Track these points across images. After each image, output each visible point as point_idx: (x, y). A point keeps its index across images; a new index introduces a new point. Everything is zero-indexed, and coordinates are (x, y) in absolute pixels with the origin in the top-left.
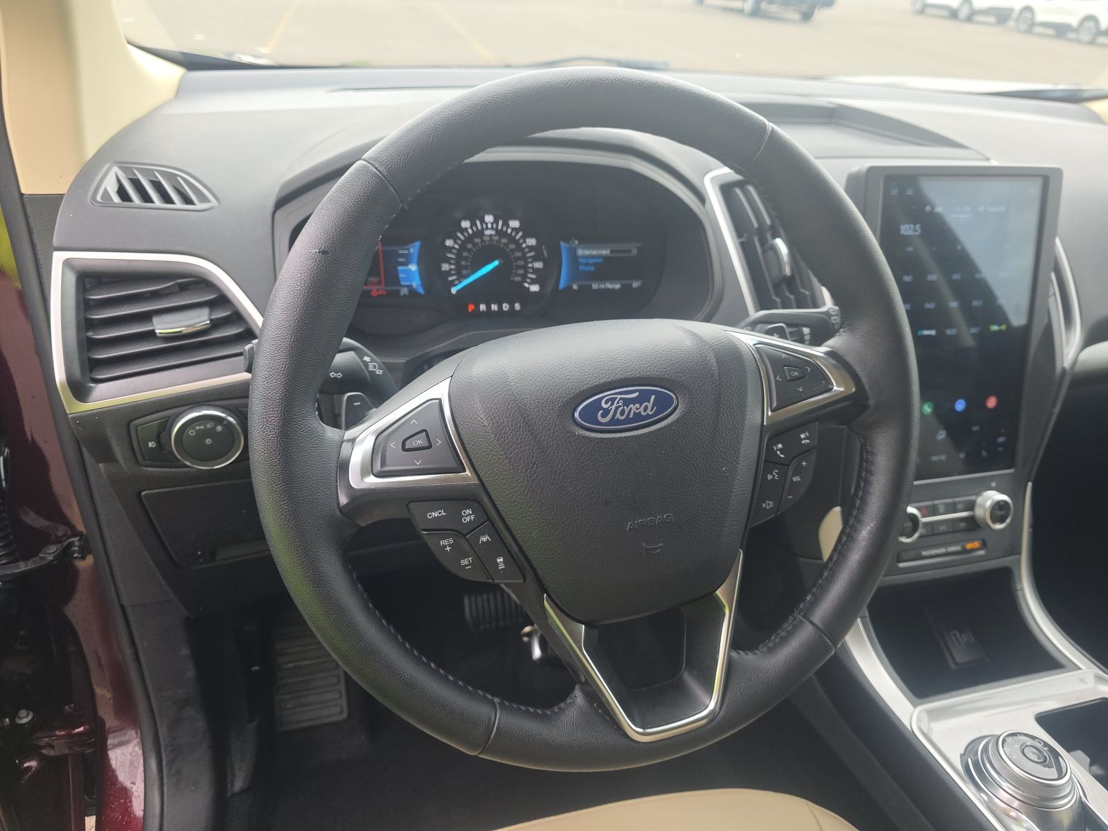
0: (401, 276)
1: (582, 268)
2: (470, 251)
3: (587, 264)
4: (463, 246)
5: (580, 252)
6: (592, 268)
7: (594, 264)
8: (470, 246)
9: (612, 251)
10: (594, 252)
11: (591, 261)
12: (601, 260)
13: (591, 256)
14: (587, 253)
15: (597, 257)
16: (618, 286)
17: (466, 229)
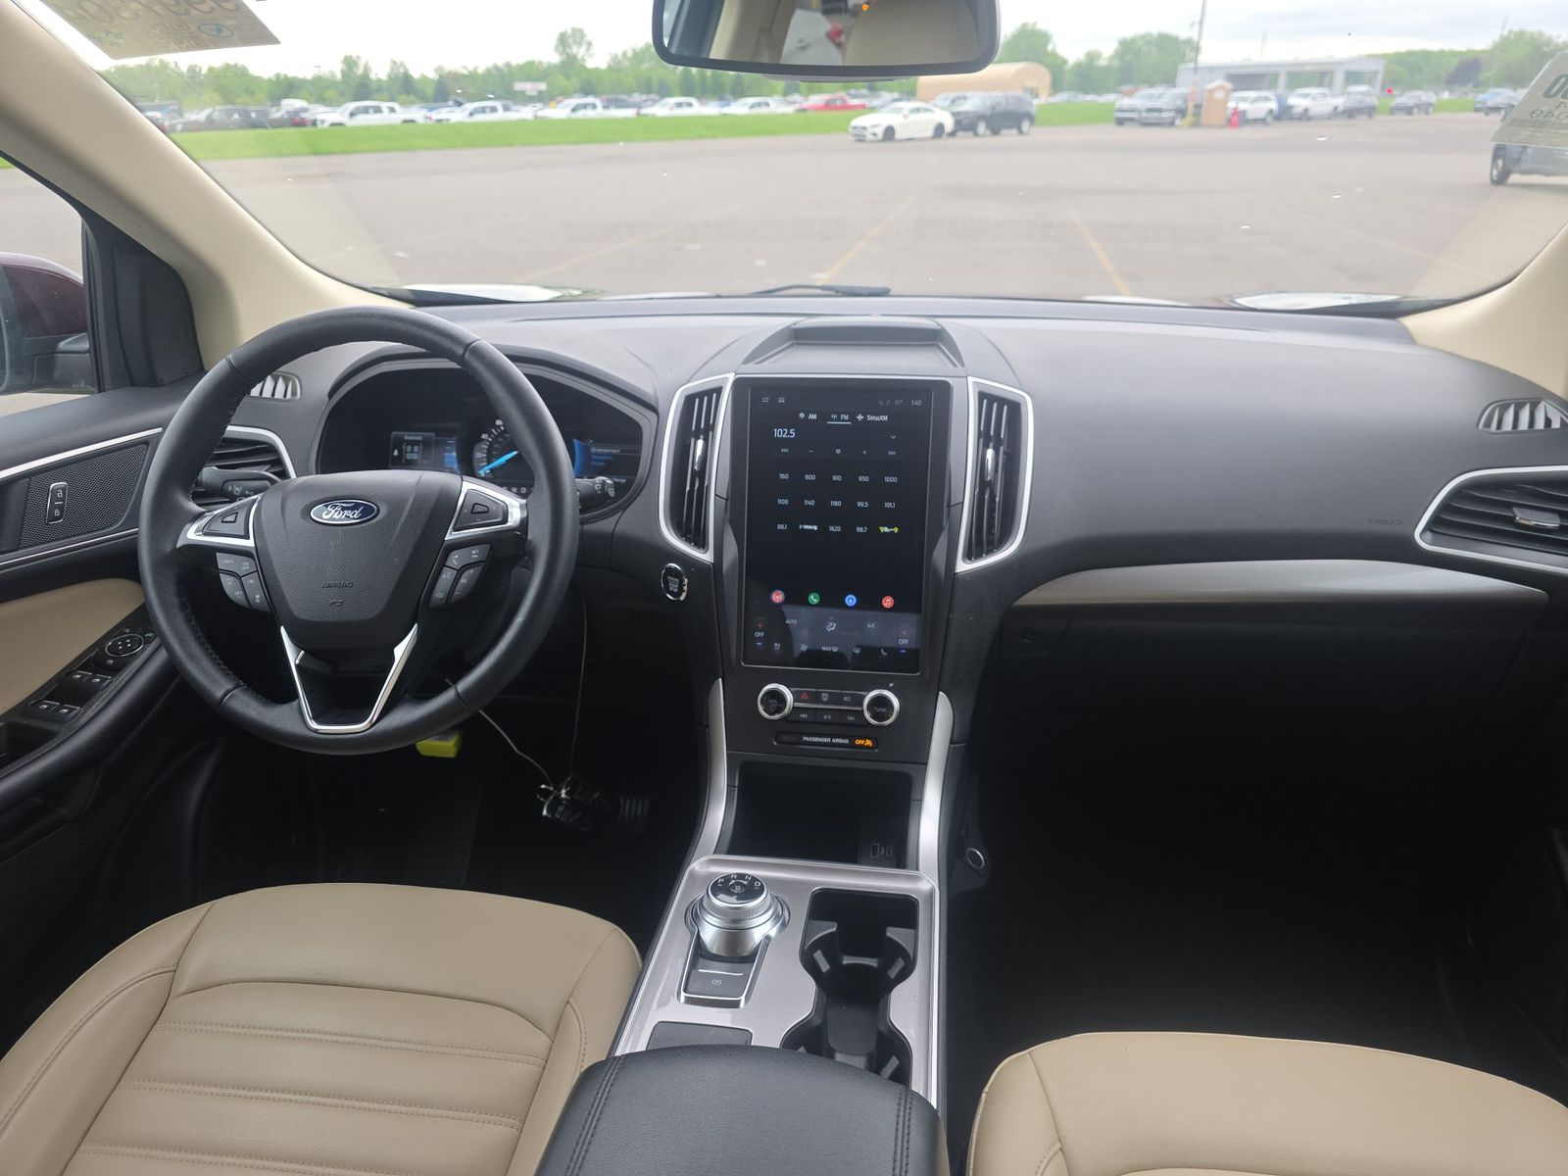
0: (447, 460)
1: (593, 463)
2: (500, 443)
3: (597, 461)
4: (495, 439)
5: (593, 450)
6: (603, 464)
7: (605, 461)
8: (501, 440)
9: (621, 451)
10: (606, 451)
11: (602, 458)
12: (611, 458)
13: (603, 454)
14: (599, 450)
15: (608, 454)
16: (624, 481)
17: (499, 426)
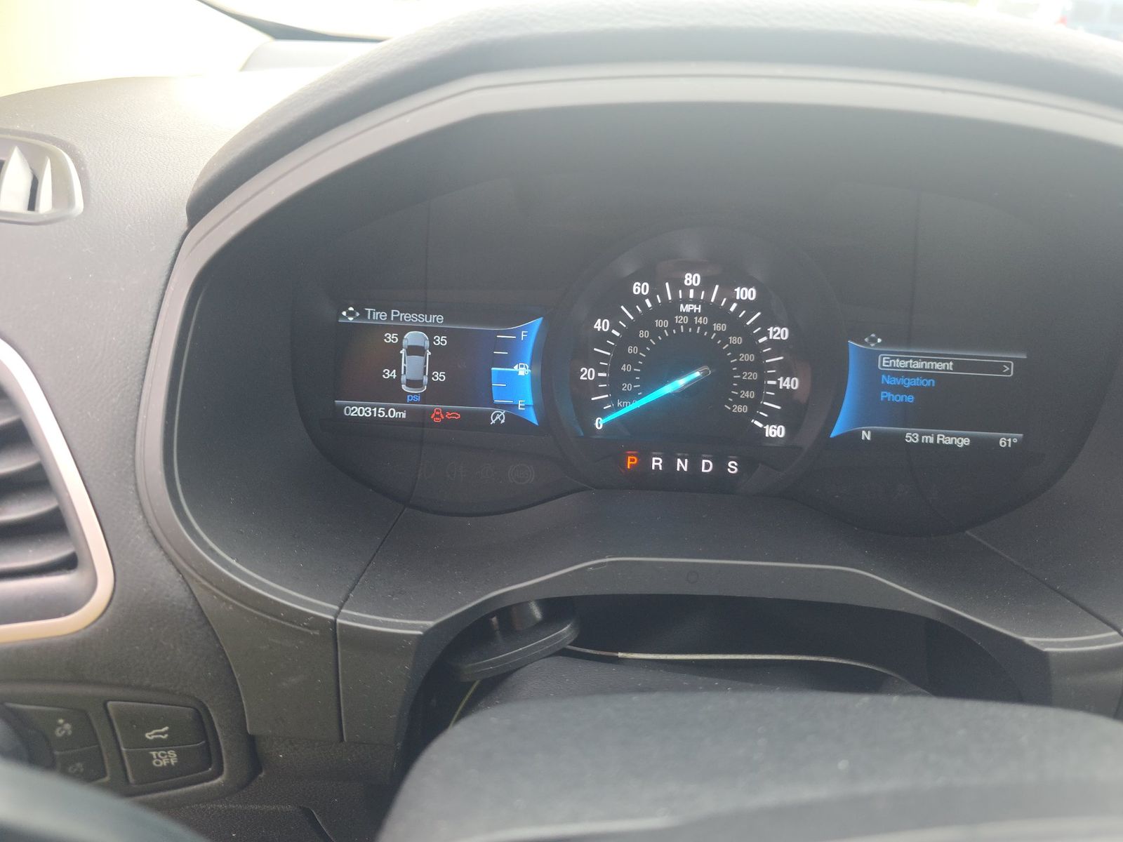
0: (497, 385)
1: (886, 395)
2: (643, 344)
3: (898, 389)
4: (630, 334)
5: (887, 362)
6: (910, 399)
7: (914, 390)
8: (644, 334)
9: (957, 366)
10: (917, 365)
11: (908, 383)
12: (930, 382)
13: (908, 374)
14: (900, 364)
15: (925, 375)
16: (964, 442)
17: (641, 298)
